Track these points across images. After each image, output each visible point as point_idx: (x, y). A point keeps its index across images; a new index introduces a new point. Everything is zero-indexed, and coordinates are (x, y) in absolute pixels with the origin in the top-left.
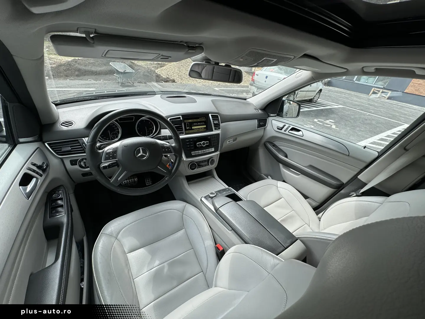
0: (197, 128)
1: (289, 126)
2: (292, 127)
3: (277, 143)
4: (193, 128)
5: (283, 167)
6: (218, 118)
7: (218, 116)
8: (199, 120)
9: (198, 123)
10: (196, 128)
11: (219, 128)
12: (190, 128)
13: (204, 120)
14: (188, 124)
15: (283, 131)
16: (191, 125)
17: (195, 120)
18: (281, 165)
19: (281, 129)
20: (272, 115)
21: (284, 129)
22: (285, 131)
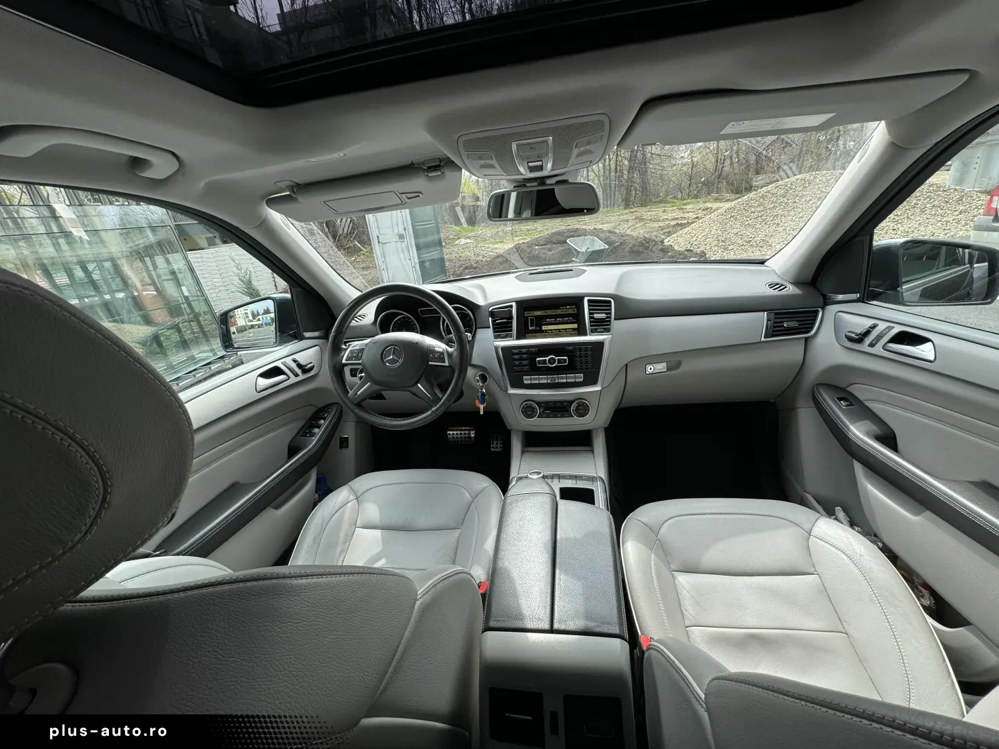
0: (556, 330)
1: (889, 326)
2: (897, 329)
3: (859, 391)
4: (543, 329)
5: (868, 477)
6: (610, 306)
7: (610, 302)
8: (559, 312)
9: (557, 319)
10: (551, 330)
11: (608, 330)
12: (538, 328)
13: (574, 311)
14: (532, 320)
15: (865, 347)
16: (540, 321)
17: (549, 312)
18: (858, 467)
19: (860, 338)
20: (840, 297)
21: (868, 340)
22: (872, 345)
